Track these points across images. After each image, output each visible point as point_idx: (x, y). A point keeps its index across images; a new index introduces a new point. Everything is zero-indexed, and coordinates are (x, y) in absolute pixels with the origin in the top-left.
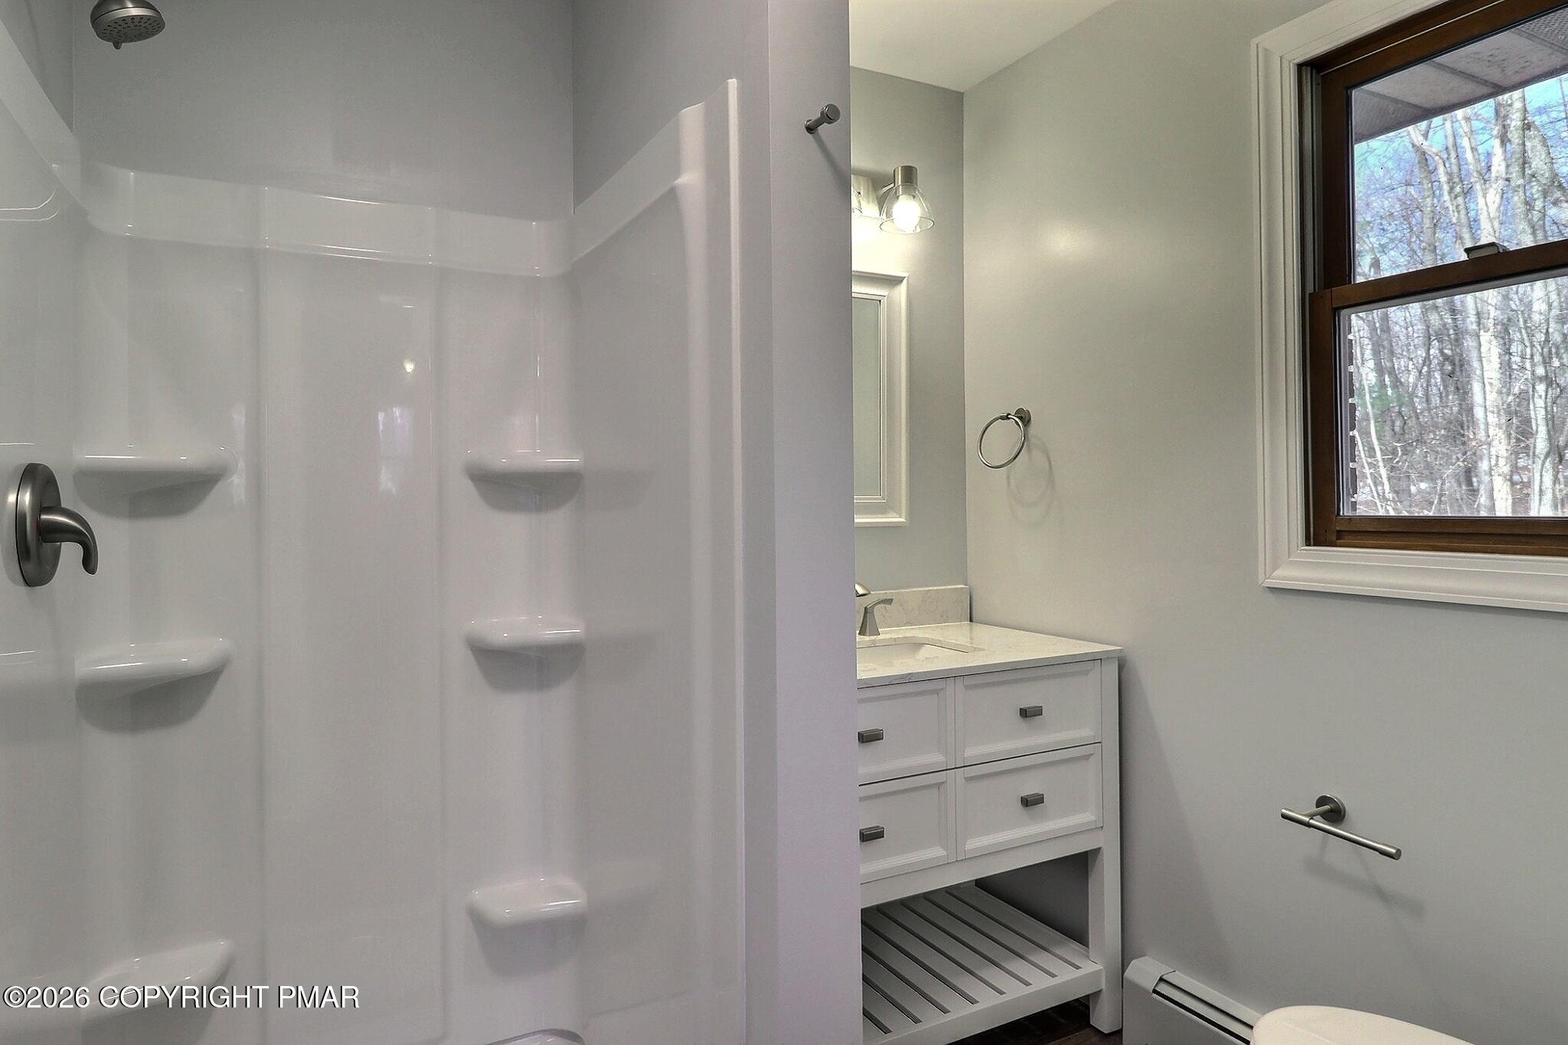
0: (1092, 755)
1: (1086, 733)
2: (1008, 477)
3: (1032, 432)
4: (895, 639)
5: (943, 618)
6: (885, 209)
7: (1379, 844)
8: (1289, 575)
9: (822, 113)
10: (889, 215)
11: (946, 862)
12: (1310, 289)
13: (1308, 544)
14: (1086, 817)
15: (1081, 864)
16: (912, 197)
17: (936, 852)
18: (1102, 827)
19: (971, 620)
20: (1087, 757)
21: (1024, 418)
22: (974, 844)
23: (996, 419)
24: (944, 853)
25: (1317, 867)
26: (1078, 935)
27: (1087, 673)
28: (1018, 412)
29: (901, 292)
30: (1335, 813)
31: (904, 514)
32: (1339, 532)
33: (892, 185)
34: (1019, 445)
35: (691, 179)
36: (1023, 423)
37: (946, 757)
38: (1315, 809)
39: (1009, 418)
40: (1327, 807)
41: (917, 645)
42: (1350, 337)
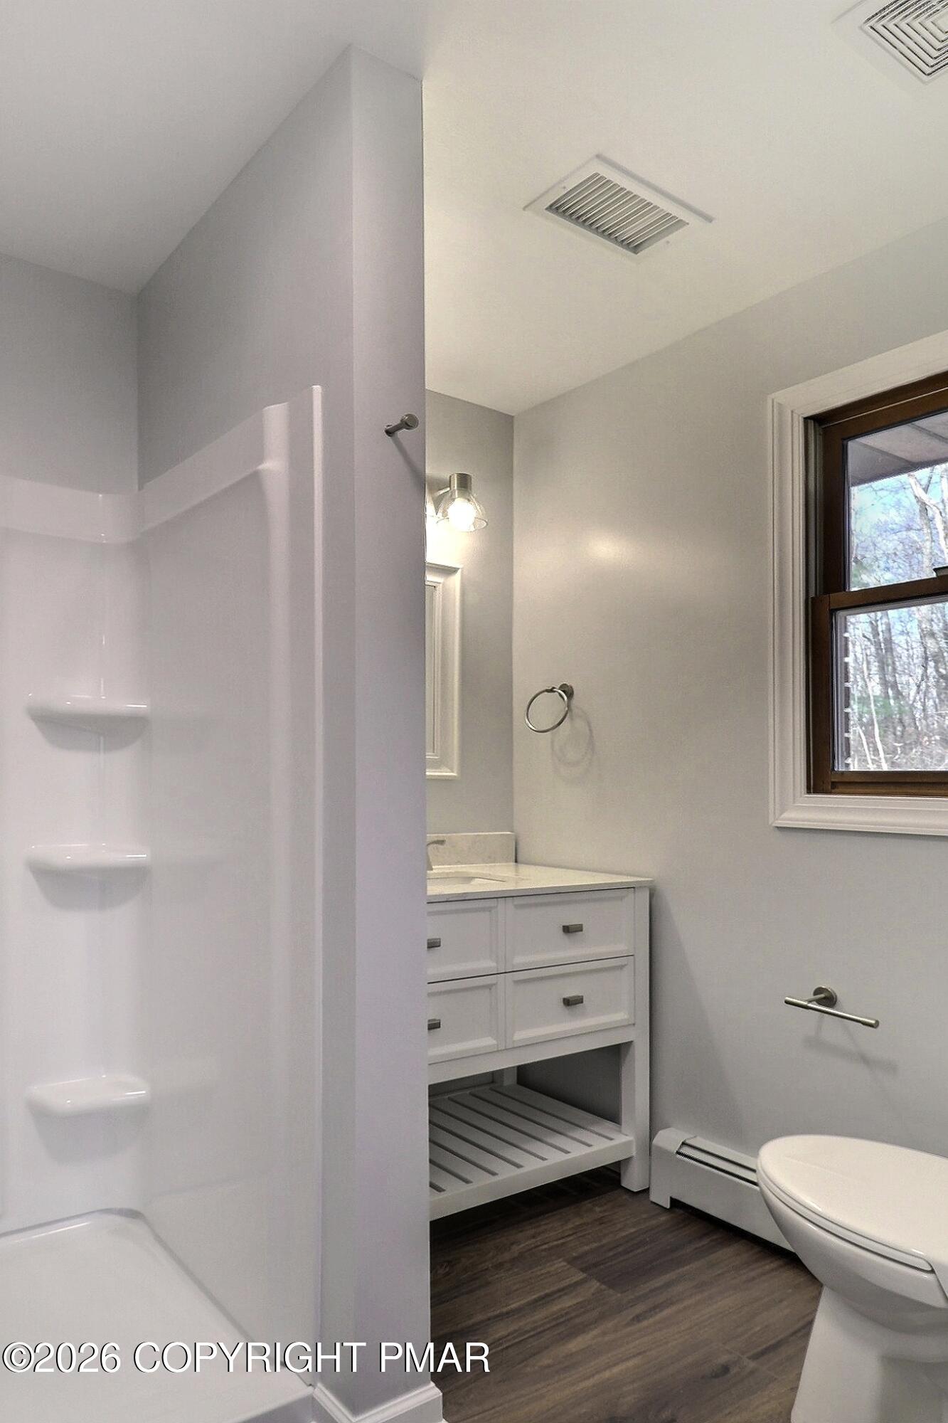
0: (625, 965)
1: (622, 948)
2: (552, 742)
3: (574, 702)
4: (447, 873)
5: (491, 859)
6: (441, 511)
7: (862, 1017)
8: (793, 817)
9: (402, 421)
10: (445, 515)
11: (496, 1050)
12: (812, 594)
13: (809, 791)
14: (620, 1016)
15: (616, 1054)
16: (466, 501)
17: (488, 1042)
18: (634, 1024)
19: (516, 861)
20: (621, 967)
21: (568, 691)
22: (521, 1035)
23: (543, 692)
24: (495, 1042)
25: (815, 1043)
26: (612, 1116)
27: (621, 898)
28: (561, 688)
29: (455, 581)
30: (827, 999)
31: (455, 772)
32: (833, 783)
33: (448, 489)
34: (563, 713)
35: (274, 465)
36: (568, 697)
37: (497, 963)
38: (812, 997)
39: (555, 691)
40: (822, 996)
41: (468, 879)
42: (846, 635)
